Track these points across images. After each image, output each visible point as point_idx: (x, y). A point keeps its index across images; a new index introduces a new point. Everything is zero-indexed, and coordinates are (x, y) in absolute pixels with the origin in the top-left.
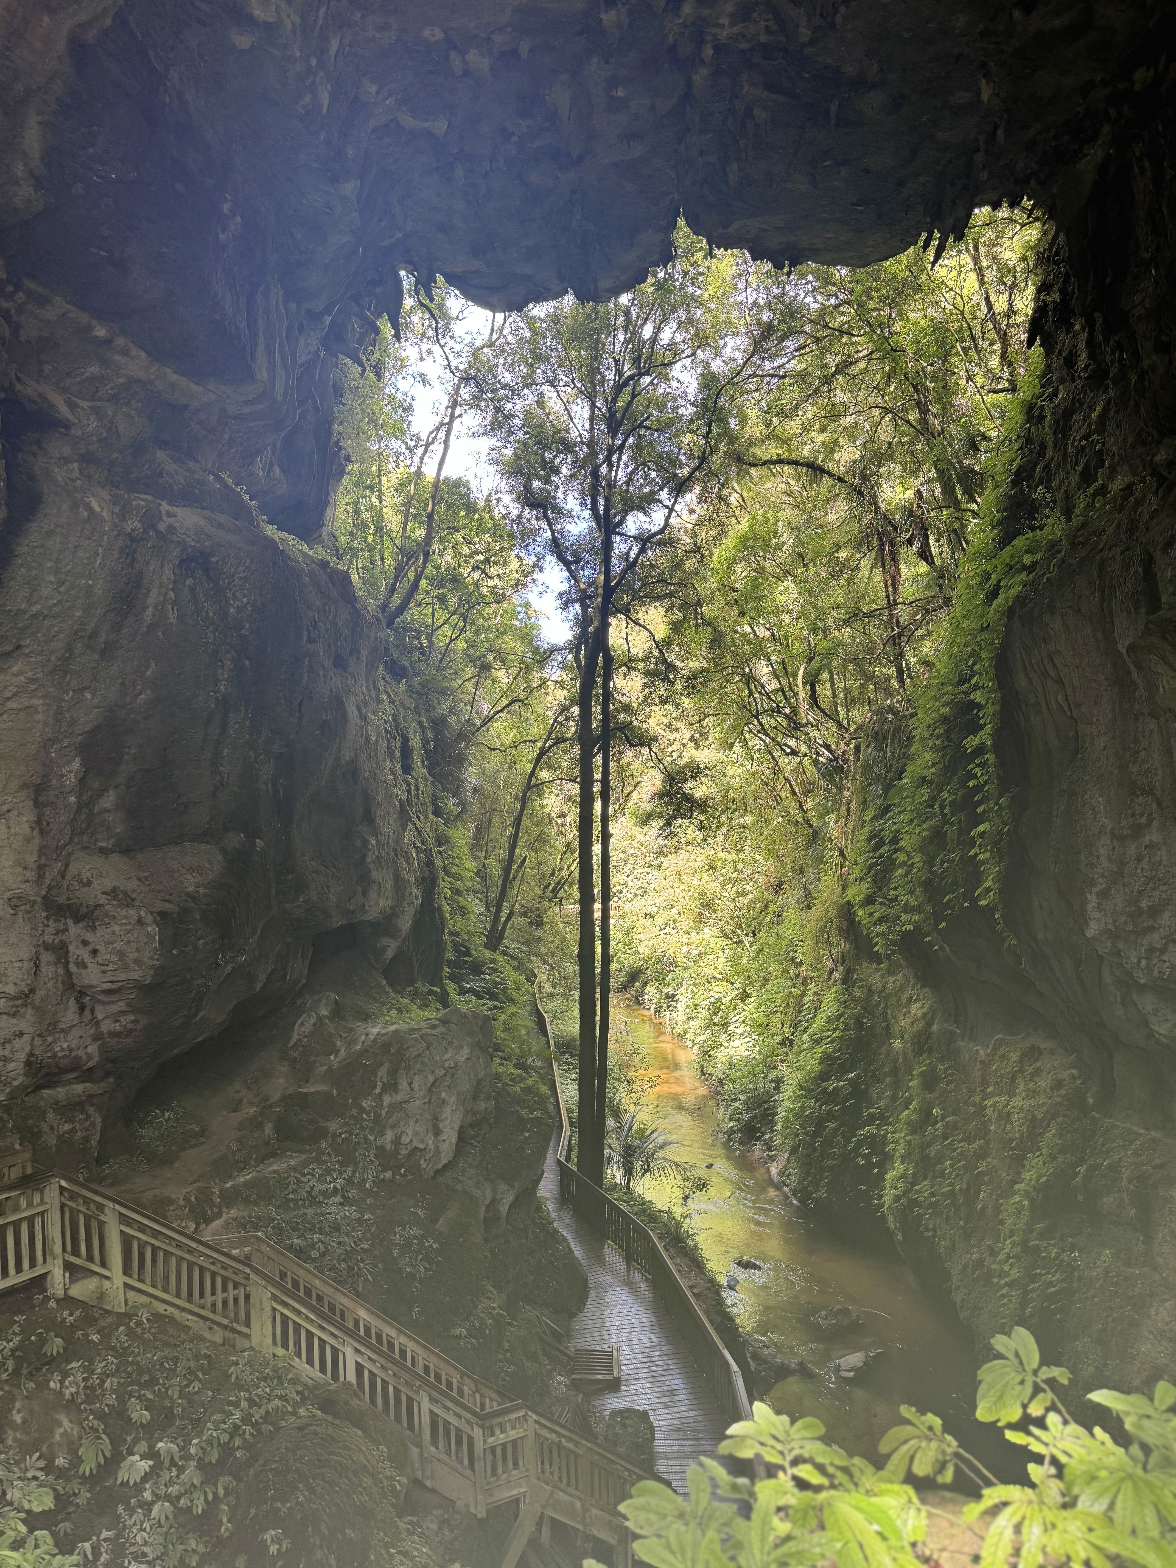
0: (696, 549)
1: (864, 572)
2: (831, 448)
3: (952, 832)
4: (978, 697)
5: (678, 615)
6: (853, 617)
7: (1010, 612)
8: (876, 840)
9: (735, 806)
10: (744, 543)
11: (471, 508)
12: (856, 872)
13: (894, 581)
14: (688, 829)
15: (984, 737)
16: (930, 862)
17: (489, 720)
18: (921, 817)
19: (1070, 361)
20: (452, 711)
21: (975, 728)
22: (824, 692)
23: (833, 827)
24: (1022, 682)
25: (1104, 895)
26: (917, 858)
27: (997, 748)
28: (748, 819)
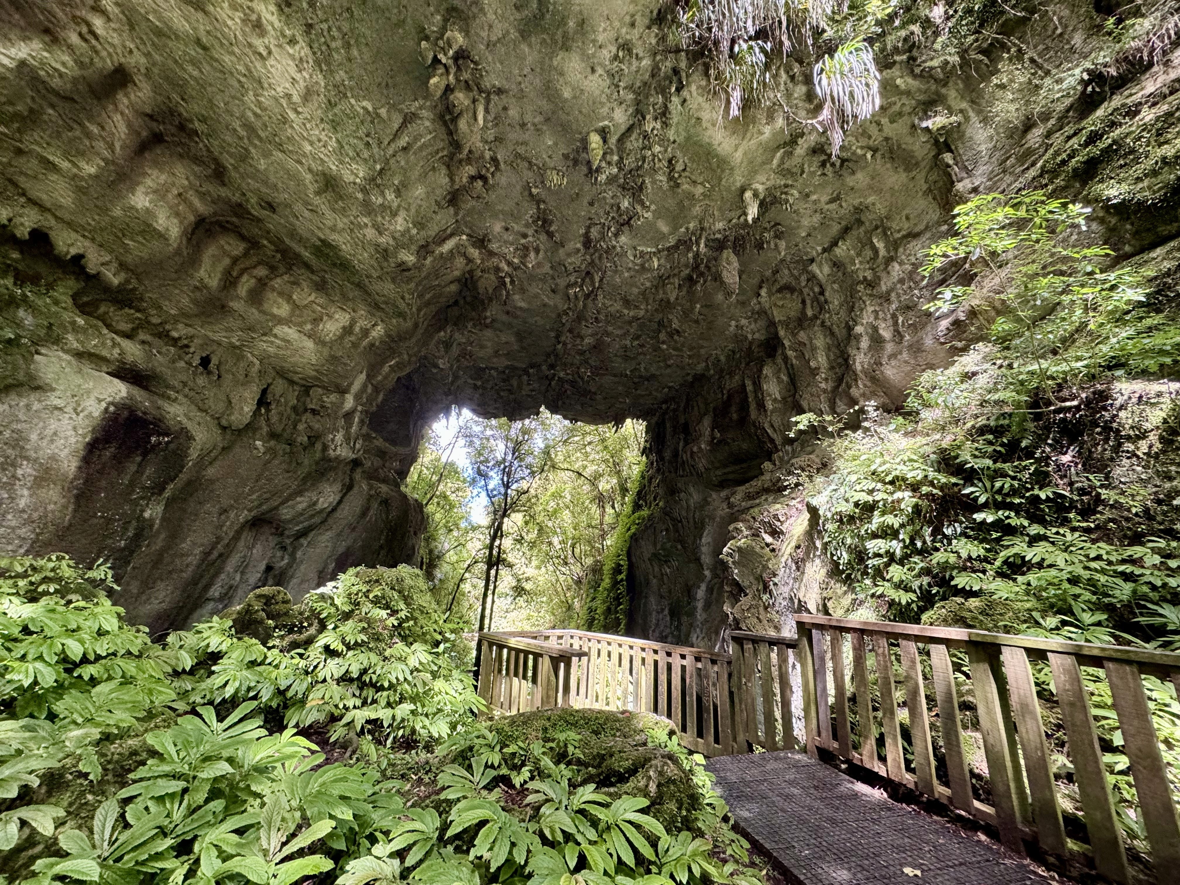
0: (536, 496)
1: (593, 511)
2: (585, 468)
3: (613, 608)
4: (622, 562)
5: (528, 518)
6: (589, 526)
7: (631, 537)
8: (590, 610)
9: (542, 593)
10: (553, 495)
11: (456, 472)
12: (582, 622)
13: (603, 515)
14: (521, 601)
15: (623, 576)
16: (606, 619)
17: (449, 551)
18: (604, 602)
19: (652, 464)
20: (436, 547)
21: (620, 573)
22: (577, 551)
23: (577, 604)
24: (634, 560)
25: (654, 631)
26: (602, 618)
27: (627, 580)
28: (545, 599)
